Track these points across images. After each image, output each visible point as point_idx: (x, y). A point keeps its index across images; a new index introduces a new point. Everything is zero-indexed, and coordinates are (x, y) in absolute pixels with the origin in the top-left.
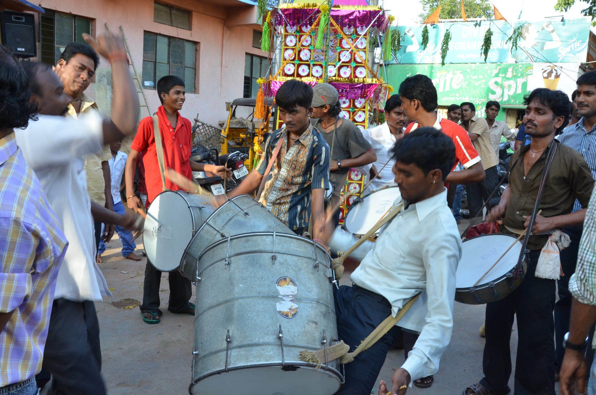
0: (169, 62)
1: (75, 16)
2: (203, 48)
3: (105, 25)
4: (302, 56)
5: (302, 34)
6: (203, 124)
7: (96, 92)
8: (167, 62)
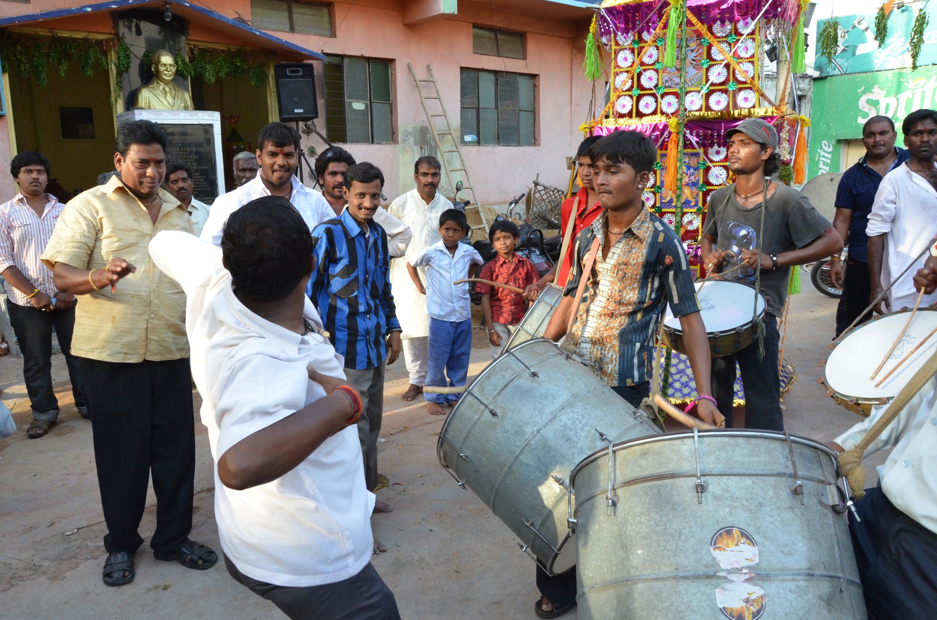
0: (496, 107)
1: (368, 59)
2: (542, 82)
3: (408, 65)
4: (644, 82)
5: (642, 45)
6: (545, 188)
7: (401, 155)
8: (494, 107)
